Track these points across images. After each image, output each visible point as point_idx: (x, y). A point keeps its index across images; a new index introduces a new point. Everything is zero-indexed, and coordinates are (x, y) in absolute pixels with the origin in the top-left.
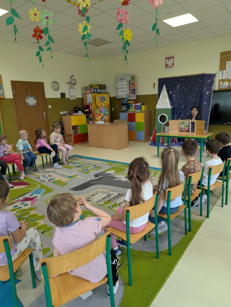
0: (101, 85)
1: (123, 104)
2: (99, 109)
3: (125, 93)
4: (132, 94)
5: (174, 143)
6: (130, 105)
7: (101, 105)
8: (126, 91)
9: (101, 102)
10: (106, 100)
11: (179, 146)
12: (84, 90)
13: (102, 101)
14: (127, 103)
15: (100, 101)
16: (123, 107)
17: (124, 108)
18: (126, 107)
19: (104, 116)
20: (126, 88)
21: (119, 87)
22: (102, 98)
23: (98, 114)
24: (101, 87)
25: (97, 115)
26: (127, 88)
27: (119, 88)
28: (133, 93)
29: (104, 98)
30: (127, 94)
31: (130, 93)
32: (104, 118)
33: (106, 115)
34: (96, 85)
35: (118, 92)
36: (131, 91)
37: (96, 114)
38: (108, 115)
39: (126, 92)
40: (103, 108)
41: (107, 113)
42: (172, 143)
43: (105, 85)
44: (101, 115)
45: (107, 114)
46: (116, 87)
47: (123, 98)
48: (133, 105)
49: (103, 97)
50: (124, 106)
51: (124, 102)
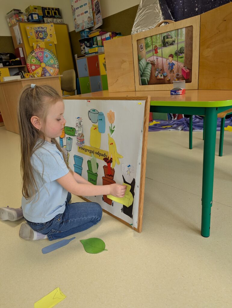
0: (49, 9)
1: (82, 41)
2: (33, 54)
3: (85, 18)
4: (96, 15)
5: (176, 118)
6: (94, 39)
7: (37, 46)
8: (87, 12)
9: (39, 40)
10: (49, 35)
11: (180, 128)
12: (8, 20)
13: (41, 37)
14: (88, 36)
15: (37, 38)
16: (82, 48)
17: (84, 48)
18: (87, 46)
19: (48, 68)
20: (86, 4)
21: (76, 6)
22: (40, 32)
23: (35, 65)
24: (48, 13)
25: (33, 67)
26: (88, 4)
27: (76, 9)
28: (98, 13)
29: (44, 31)
30: (89, 17)
31: (93, 13)
32: (48, 72)
33: (52, 66)
34: (36, 8)
35: (76, 17)
36: (95, 10)
37: (31, 65)
38: (56, 66)
39: (88, 15)
40: (43, 52)
41: (52, 62)
42: (173, 119)
43: (58, 10)
44: (40, 66)
45: (54, 64)
46: (72, 6)
47: (84, 28)
48: (99, 38)
49: (40, 29)
50: (84, 46)
51: (85, 35)
